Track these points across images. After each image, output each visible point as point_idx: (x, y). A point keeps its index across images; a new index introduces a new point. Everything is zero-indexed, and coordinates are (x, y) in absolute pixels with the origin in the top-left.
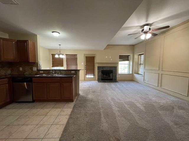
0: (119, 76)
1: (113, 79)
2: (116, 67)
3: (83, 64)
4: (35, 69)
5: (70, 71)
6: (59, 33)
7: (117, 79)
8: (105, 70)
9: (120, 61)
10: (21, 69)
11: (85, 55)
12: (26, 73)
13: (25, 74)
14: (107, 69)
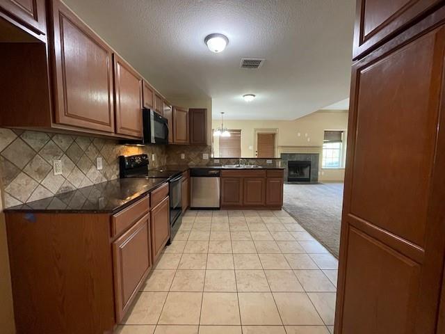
0: (323, 173)
1: (311, 178)
2: (318, 154)
3: (251, 148)
4: (205, 156)
5: (264, 161)
6: (254, 96)
7: (319, 179)
8: (295, 160)
9: (325, 142)
10: (183, 156)
11: (256, 130)
12: (192, 162)
13: (189, 164)
14: (299, 159)
